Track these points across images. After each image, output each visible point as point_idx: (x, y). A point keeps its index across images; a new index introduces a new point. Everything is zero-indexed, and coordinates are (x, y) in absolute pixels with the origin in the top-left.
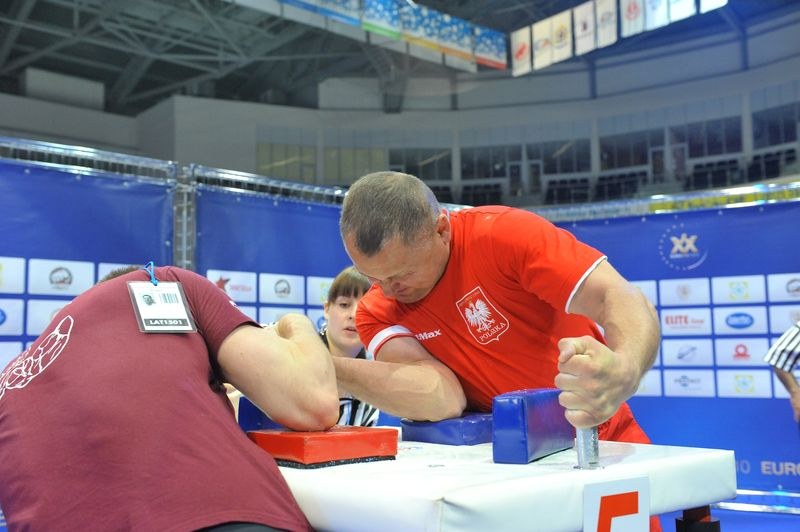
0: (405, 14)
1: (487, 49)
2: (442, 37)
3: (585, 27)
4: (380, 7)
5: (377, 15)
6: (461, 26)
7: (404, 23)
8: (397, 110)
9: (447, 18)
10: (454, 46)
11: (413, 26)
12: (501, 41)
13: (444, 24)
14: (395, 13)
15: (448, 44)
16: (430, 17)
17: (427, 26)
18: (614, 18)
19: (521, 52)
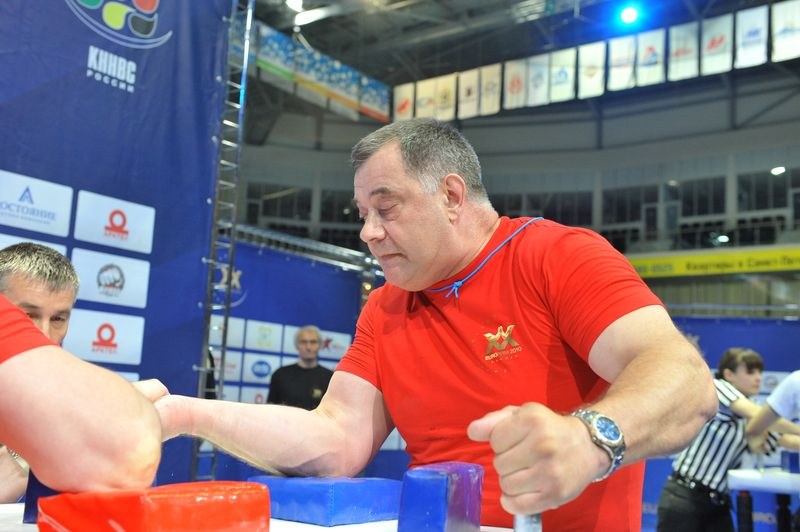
0: (300, 56)
1: (371, 100)
2: (330, 81)
3: (469, 92)
4: (276, 46)
5: (272, 54)
6: (350, 74)
7: (297, 64)
8: (261, 142)
9: (337, 65)
10: (342, 94)
11: (305, 68)
12: (385, 93)
13: (334, 71)
14: (291, 54)
15: (337, 91)
16: (322, 61)
17: (318, 70)
18: (498, 89)
19: (403, 107)
